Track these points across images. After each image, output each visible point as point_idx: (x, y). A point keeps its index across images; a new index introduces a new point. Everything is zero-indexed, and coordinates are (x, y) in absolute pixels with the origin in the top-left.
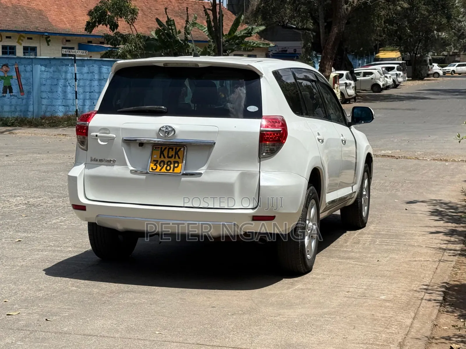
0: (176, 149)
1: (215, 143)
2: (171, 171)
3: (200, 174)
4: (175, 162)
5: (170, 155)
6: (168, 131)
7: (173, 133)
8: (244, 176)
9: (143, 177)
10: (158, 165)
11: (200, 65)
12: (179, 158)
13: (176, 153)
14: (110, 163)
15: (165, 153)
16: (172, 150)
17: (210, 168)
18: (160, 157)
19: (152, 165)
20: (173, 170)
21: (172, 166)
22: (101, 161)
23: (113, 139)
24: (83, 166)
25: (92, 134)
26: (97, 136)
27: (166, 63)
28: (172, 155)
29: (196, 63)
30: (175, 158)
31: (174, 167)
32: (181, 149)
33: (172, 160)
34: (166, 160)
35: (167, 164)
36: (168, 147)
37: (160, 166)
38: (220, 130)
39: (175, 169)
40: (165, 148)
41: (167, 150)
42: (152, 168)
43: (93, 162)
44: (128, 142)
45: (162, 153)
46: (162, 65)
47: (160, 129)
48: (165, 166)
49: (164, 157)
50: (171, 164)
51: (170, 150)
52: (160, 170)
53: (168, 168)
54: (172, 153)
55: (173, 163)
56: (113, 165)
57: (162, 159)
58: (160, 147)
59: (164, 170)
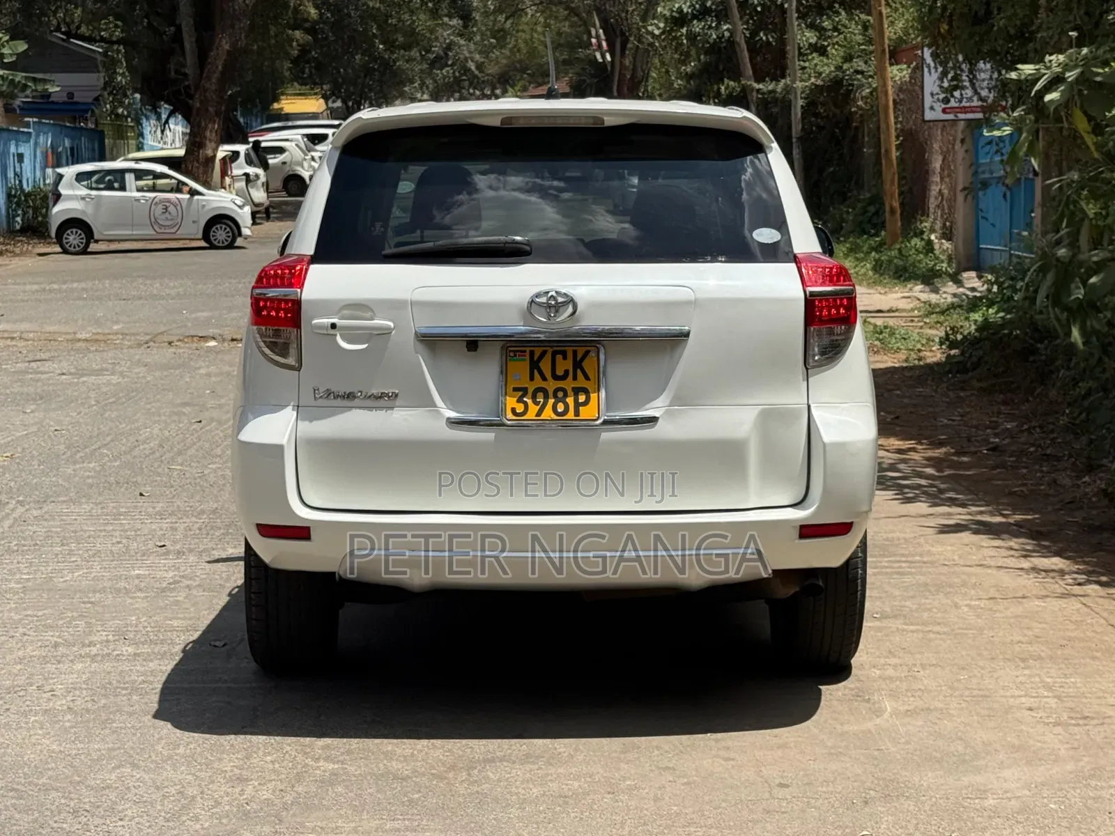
0: (575, 353)
1: (687, 335)
2: (571, 415)
3: (653, 420)
4: (577, 391)
5: (560, 372)
6: (556, 304)
7: (570, 310)
8: (769, 417)
9: (488, 436)
10: (529, 401)
11: (609, 121)
12: (587, 378)
13: (578, 365)
14: (383, 400)
15: (546, 365)
16: (565, 358)
17: (680, 400)
18: (532, 378)
19: (511, 402)
20: (577, 413)
21: (570, 400)
22: (350, 396)
23: (384, 333)
24: (289, 414)
25: (315, 321)
26: (333, 326)
27: (509, 117)
28: (567, 372)
29: (596, 116)
30: (575, 378)
31: (578, 405)
32: (587, 353)
33: (568, 384)
34: (551, 385)
35: (555, 396)
36: (550, 350)
37: (536, 403)
38: (700, 296)
39: (581, 408)
40: (543, 354)
41: (549, 356)
42: (513, 410)
43: (321, 402)
44: (432, 342)
45: (535, 365)
46: (496, 122)
47: (532, 302)
48: (551, 401)
49: (544, 379)
50: (566, 395)
51: (559, 357)
52: (539, 414)
53: (560, 408)
54: (563, 365)
55: (570, 392)
56: (392, 408)
57: (538, 382)
58: (528, 350)
59: (548, 413)
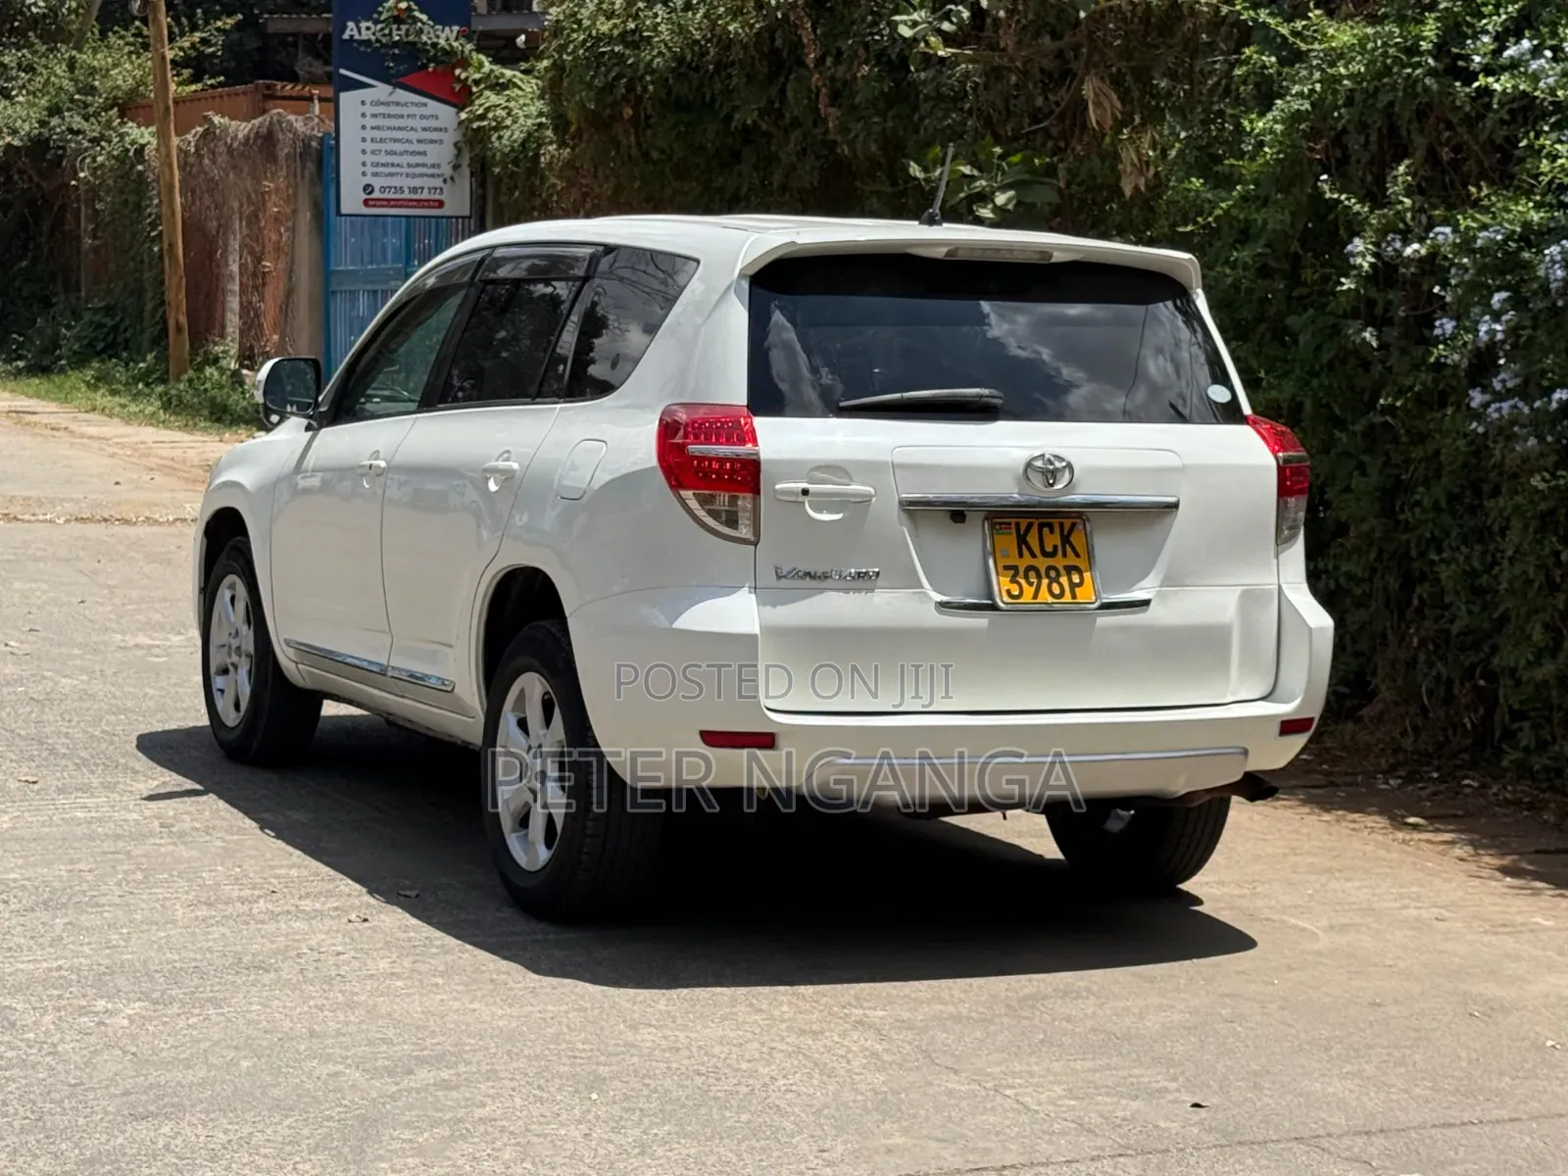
0: (1061, 525)
1: (1175, 506)
2: (1067, 598)
3: (1146, 603)
4: (1070, 569)
5: (1049, 549)
7: (1067, 475)
9: (980, 621)
10: (1022, 581)
11: (1058, 257)
12: (1077, 555)
13: (1066, 540)
15: (1033, 540)
16: (1052, 532)
17: (1171, 580)
18: (1021, 555)
19: (1005, 583)
20: (1074, 596)
21: (1064, 580)
23: (864, 501)
24: (746, 597)
25: (778, 487)
26: (805, 492)
27: (955, 247)
28: (1055, 547)
29: (1045, 252)
30: (1065, 555)
31: (1073, 586)
32: (1074, 525)
33: (1059, 562)
34: (1042, 563)
35: (1048, 576)
36: (1036, 523)
37: (1031, 584)
38: (1188, 461)
39: (1076, 589)
40: (1029, 526)
41: (1034, 530)
42: (1008, 592)
43: (784, 583)
44: (915, 510)
45: (1022, 541)
46: (940, 253)
47: (1029, 465)
48: (1045, 582)
49: (1033, 555)
50: (1059, 575)
51: (1046, 530)
52: (1035, 596)
53: (1056, 589)
54: (1052, 540)
55: (1063, 572)
56: (872, 590)
57: (1028, 560)
58: (1013, 521)
59: (1045, 596)
